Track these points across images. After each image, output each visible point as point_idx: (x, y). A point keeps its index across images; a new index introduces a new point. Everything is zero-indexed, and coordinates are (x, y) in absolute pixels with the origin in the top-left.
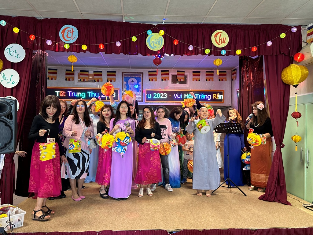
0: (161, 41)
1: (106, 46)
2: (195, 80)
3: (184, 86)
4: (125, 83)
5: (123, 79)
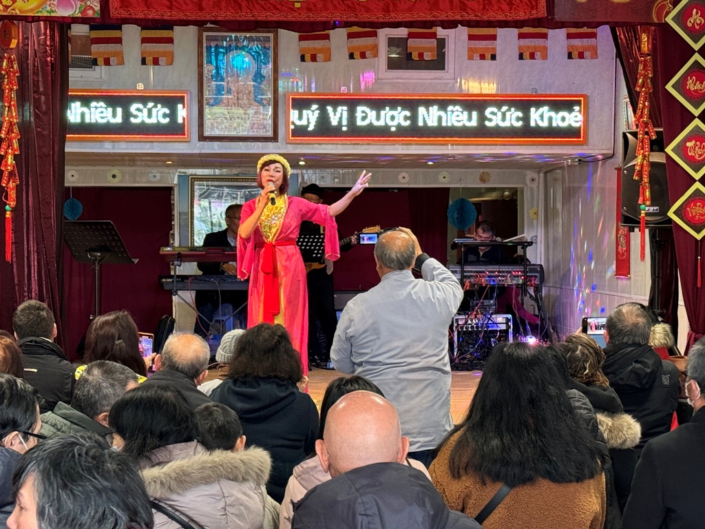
2: (477, 56)
3: (436, 79)
4: (209, 69)
5: (200, 54)
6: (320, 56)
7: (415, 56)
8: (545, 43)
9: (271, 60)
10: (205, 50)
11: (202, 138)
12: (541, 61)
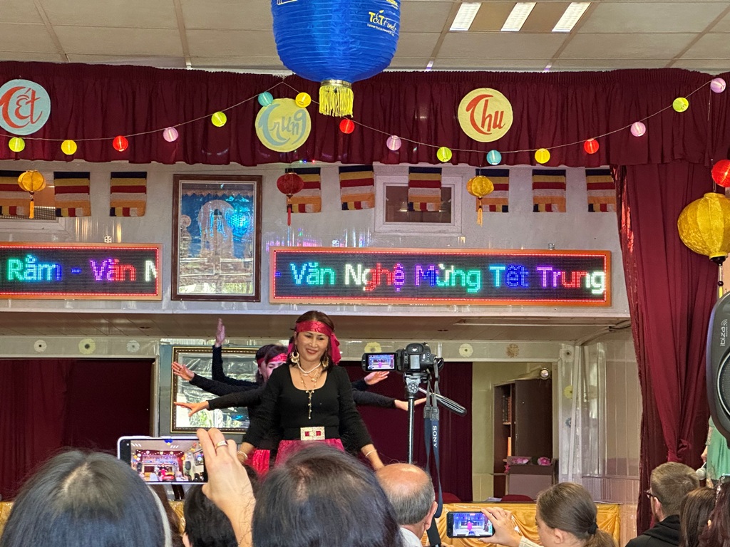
0: (301, 123)
1: (132, 143)
2: (487, 207)
3: (440, 232)
4: (184, 221)
5: (175, 204)
6: (309, 206)
7: (417, 207)
8: (563, 193)
9: (254, 210)
10: (180, 199)
11: (176, 297)
12: (558, 214)
